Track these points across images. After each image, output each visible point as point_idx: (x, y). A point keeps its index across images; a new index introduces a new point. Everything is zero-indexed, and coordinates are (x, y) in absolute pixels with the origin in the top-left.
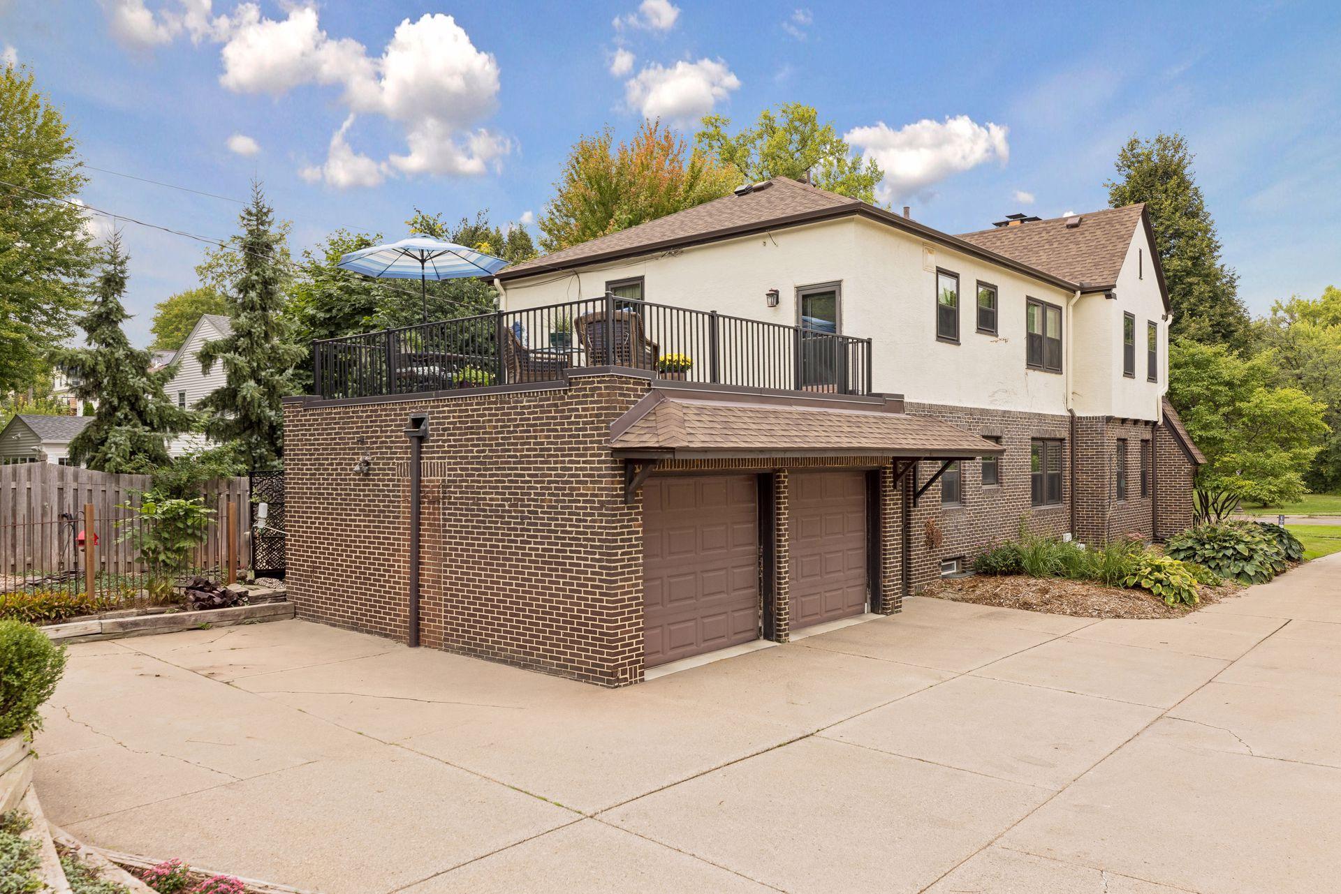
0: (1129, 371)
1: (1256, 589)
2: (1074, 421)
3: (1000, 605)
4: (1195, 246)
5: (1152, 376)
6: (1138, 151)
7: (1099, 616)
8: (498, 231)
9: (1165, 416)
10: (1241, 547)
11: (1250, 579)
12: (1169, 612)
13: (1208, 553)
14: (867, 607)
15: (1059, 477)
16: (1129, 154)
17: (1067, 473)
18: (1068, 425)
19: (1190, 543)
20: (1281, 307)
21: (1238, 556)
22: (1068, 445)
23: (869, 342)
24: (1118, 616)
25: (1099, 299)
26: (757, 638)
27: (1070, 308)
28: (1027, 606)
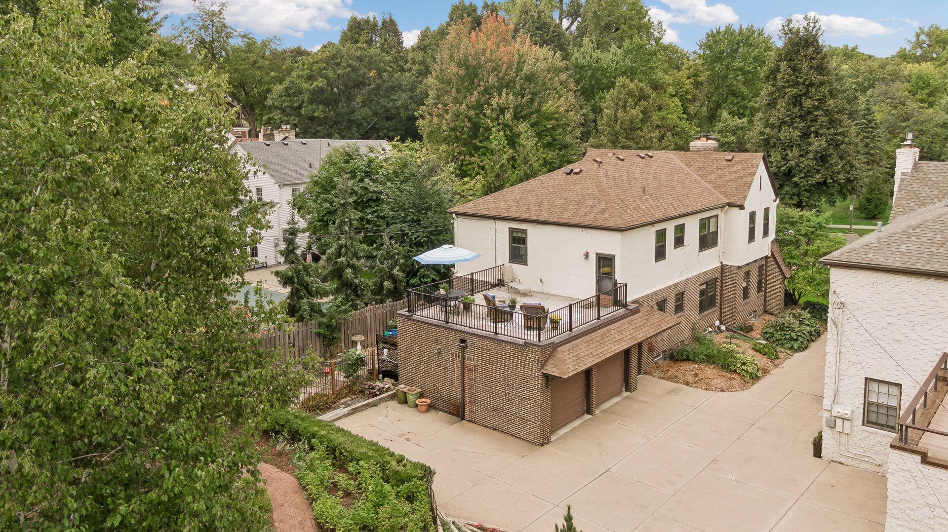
0: (752, 238)
1: (798, 356)
2: (723, 267)
3: (677, 382)
4: (820, 92)
5: (766, 233)
6: (791, 26)
7: (715, 390)
8: (374, 18)
9: (772, 252)
10: (793, 334)
11: (796, 351)
12: (745, 385)
13: (779, 337)
14: (623, 389)
15: (715, 295)
16: (786, 28)
17: (718, 293)
18: (720, 270)
19: (771, 330)
20: (923, 33)
21: (791, 339)
22: (719, 280)
23: (626, 285)
24: (723, 391)
25: (737, 210)
26: (584, 414)
27: (723, 214)
28: (687, 383)
